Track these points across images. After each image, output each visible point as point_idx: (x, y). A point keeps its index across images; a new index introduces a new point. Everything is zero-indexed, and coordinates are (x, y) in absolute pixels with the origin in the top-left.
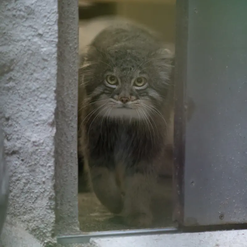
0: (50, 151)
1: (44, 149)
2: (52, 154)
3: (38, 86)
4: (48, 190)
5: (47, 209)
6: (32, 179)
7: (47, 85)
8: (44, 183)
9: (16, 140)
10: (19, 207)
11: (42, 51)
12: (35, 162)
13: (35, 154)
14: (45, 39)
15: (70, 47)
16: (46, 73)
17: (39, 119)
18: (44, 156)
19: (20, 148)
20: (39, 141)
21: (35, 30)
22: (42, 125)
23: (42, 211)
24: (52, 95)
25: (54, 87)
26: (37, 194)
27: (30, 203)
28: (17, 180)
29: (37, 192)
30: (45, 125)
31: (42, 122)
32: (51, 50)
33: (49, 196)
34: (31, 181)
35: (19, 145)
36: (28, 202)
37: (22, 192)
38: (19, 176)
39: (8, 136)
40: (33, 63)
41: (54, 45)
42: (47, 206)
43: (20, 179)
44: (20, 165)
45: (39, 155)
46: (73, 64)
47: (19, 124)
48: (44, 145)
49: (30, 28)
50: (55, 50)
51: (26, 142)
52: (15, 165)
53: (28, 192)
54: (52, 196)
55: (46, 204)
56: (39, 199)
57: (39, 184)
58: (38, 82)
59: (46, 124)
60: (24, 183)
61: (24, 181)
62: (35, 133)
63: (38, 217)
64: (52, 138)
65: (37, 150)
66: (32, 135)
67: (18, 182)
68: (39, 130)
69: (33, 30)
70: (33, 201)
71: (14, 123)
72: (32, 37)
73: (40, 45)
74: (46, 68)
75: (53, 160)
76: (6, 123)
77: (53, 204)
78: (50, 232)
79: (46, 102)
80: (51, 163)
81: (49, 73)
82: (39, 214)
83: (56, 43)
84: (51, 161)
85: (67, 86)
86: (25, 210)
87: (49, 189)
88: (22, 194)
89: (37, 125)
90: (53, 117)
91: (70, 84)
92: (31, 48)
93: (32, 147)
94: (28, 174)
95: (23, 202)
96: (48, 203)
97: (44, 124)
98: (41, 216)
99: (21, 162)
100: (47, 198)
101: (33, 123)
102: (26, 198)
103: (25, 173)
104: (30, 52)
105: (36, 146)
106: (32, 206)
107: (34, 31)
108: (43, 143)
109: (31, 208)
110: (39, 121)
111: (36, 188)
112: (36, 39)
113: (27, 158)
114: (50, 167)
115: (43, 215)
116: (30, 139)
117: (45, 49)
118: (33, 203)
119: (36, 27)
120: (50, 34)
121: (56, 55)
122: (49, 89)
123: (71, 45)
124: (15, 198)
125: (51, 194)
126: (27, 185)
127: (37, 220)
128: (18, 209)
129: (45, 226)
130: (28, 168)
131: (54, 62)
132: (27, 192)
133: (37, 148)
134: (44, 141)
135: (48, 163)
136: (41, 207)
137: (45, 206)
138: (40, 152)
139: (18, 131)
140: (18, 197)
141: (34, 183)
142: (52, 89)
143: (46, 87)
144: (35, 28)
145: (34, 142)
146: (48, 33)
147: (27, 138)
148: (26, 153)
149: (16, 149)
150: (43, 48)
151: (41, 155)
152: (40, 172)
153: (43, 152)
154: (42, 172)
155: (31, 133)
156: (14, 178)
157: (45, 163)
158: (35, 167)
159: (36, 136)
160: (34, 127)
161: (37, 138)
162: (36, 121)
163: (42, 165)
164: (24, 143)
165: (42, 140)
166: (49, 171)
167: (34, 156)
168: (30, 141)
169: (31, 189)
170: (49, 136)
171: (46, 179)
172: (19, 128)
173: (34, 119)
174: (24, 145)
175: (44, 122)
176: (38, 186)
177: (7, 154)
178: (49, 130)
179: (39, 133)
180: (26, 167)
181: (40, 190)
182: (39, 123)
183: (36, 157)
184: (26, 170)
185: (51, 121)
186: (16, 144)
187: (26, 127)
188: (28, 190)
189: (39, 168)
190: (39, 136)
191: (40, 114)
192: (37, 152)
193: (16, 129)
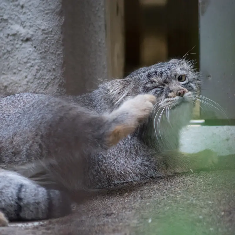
0: (59, 40)
1: (53, 37)
2: (61, 42)
4: (58, 77)
6: (43, 66)
8: (54, 69)
9: (29, 28)
12: (45, 50)
13: (45, 42)
17: (48, 7)
18: (53, 44)
19: (32, 35)
20: (48, 29)
22: (51, 14)
26: (48, 80)
27: (42, 89)
28: (32, 66)
29: (48, 79)
30: (53, 14)
31: (51, 11)
33: (59, 83)
34: (42, 68)
35: (32, 33)
36: (40, 88)
37: (35, 78)
38: (33, 62)
39: (22, 23)
42: (57, 92)
43: (33, 65)
44: (33, 52)
45: (49, 43)
47: (32, 12)
48: (53, 33)
51: (37, 30)
52: (29, 52)
53: (41, 78)
54: (62, 83)
56: (51, 85)
57: (50, 71)
59: (55, 12)
60: (37, 69)
61: (36, 67)
62: (45, 21)
65: (47, 38)
66: (42, 23)
67: (32, 68)
68: (49, 19)
70: (45, 87)
71: (27, 11)
75: (62, 48)
76: (21, 11)
77: (63, 91)
80: (60, 51)
84: (60, 49)
88: (35, 80)
89: (47, 14)
90: (61, 6)
93: (42, 34)
94: (40, 61)
95: (35, 87)
96: (58, 90)
97: (52, 13)
99: (34, 49)
100: (58, 85)
101: (43, 11)
102: (38, 84)
103: (37, 60)
105: (46, 34)
106: (44, 92)
108: (52, 31)
110: (49, 10)
111: (47, 75)
113: (38, 45)
114: (59, 55)
116: (40, 27)
118: (45, 89)
124: (29, 84)
125: (61, 81)
126: (39, 72)
130: (40, 55)
132: (39, 79)
134: (52, 29)
135: (57, 51)
138: (49, 39)
139: (31, 18)
140: (32, 83)
145: (43, 30)
147: (38, 26)
148: (37, 40)
149: (29, 36)
151: (50, 43)
152: (51, 60)
153: (52, 40)
154: (52, 59)
155: (42, 21)
156: (29, 65)
157: (54, 51)
158: (45, 54)
159: (46, 24)
160: (44, 16)
161: (46, 26)
162: (45, 10)
163: (52, 53)
164: (35, 31)
165: (51, 28)
166: (59, 59)
167: (44, 44)
168: (40, 29)
169: (43, 76)
170: (58, 25)
171: (56, 66)
172: (31, 16)
173: (43, 8)
174: (35, 32)
175: (53, 11)
176: (49, 73)
177: (22, 40)
178: (57, 19)
179: (49, 21)
180: (38, 54)
181: (51, 77)
182: (49, 11)
183: (46, 45)
184: (38, 57)
185: (59, 10)
186: (29, 31)
187: (37, 16)
188: (40, 77)
189: (49, 55)
190: (48, 24)
191: (49, 3)
192: (47, 40)
193: (29, 17)
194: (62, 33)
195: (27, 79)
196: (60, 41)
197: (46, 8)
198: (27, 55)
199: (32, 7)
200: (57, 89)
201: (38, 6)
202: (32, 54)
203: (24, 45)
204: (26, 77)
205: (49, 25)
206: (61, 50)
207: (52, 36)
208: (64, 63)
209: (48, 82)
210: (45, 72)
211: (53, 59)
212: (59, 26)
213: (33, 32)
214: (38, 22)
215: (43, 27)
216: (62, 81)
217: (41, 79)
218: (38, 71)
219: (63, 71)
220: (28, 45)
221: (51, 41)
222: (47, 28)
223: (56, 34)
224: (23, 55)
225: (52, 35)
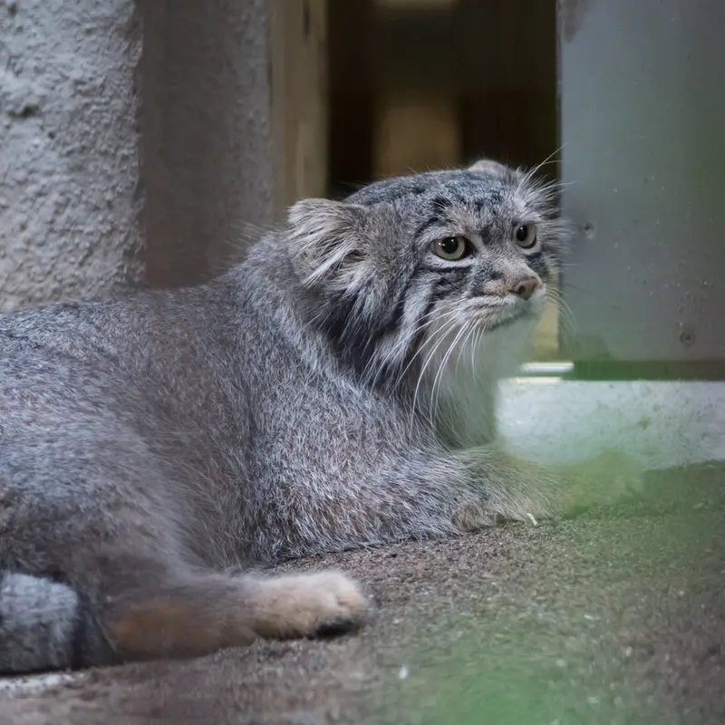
0: (126, 113)
1: (106, 103)
2: (131, 119)
4: (121, 228)
5: (116, 283)
6: (77, 192)
8: (109, 204)
9: (33, 75)
10: (40, 275)
12: (84, 143)
13: (81, 119)
17: (94, 13)
18: (107, 126)
19: (44, 99)
20: (91, 79)
22: (101, 32)
23: (105, 288)
26: (91, 238)
27: (73, 263)
28: (40, 194)
29: (90, 234)
30: (109, 34)
31: (102, 24)
33: (125, 246)
34: (74, 200)
35: (40, 91)
36: (65, 260)
37: (51, 231)
38: (44, 181)
39: (13, 61)
42: (117, 274)
43: (45, 190)
44: (45, 148)
45: (94, 122)
47: (41, 25)
48: (108, 92)
51: (57, 82)
52: (32, 149)
53: (68, 230)
54: (134, 246)
55: (115, 271)
56: (98, 252)
59: (113, 28)
60: (57, 203)
61: (55, 197)
62: (84, 56)
64: (130, 74)
65: (87, 106)
66: (72, 60)
67: (41, 200)
68: (94, 48)
70: (81, 258)
71: (29, 22)
75: (135, 137)
76: (8, 22)
77: (138, 272)
80: (128, 149)
84: (129, 141)
86: (56, 285)
87: (125, 225)
88: (52, 236)
89: (89, 32)
90: (131, 9)
93: (73, 96)
94: (66, 178)
95: (53, 258)
96: (121, 267)
97: (106, 28)
99: (48, 140)
100: (121, 252)
101: (78, 24)
102: (61, 248)
103: (59, 173)
105: (85, 94)
106: (77, 273)
108: (103, 86)
109: (73, 280)
110: (94, 19)
111: (89, 220)
113: (59, 130)
114: (125, 158)
116: (67, 74)
118: (81, 264)
124: (32, 248)
125: (131, 241)
126: (63, 213)
128: (40, 282)
130: (66, 160)
132: (63, 232)
133: (86, 100)
134: (105, 80)
135: (118, 148)
136: (101, 279)
137: (114, 276)
138: (95, 111)
139: (38, 46)
140: (41, 245)
141: (83, 206)
145: (78, 82)
147: (60, 69)
149: (33, 101)
151: (99, 123)
152: (100, 175)
153: (104, 114)
154: (103, 172)
155: (73, 55)
156: (31, 189)
157: (110, 146)
158: (82, 157)
159: (85, 65)
160: (79, 37)
161: (85, 70)
162: (84, 20)
163: (105, 154)
164: (51, 84)
165: (101, 76)
166: (125, 171)
167: (80, 124)
168: (66, 78)
169: (75, 223)
170: (122, 66)
171: (116, 195)
172: (40, 39)
173: (78, 14)
174: (53, 88)
175: (108, 23)
176: (93, 214)
177: (12, 114)
178: (120, 48)
179: (94, 56)
180: (61, 156)
181: (100, 227)
182: (94, 25)
183: (87, 128)
184: (61, 165)
185: (126, 19)
186: (34, 86)
187: (58, 37)
188: (67, 226)
189: (96, 160)
190: (93, 64)
192: (88, 113)
193: (32, 42)
194: (134, 92)
195: (26, 234)
196: (129, 118)
197: (85, 15)
198: (25, 158)
199: (43, 10)
200: (119, 264)
201: (62, 9)
202: (42, 156)
203: (18, 128)
204: (23, 227)
205: (94, 68)
206: (132, 144)
207: (103, 100)
208: (141, 184)
209: (92, 243)
210: (80, 211)
211: (106, 171)
212: (125, 71)
213: (46, 86)
214: (63, 57)
215: (76, 75)
216: (135, 241)
217: (70, 234)
218: (59, 208)
219: (137, 210)
220: (28, 128)
221: (102, 118)
222: (89, 75)
223: (116, 95)
224: (12, 159)
225: (104, 97)
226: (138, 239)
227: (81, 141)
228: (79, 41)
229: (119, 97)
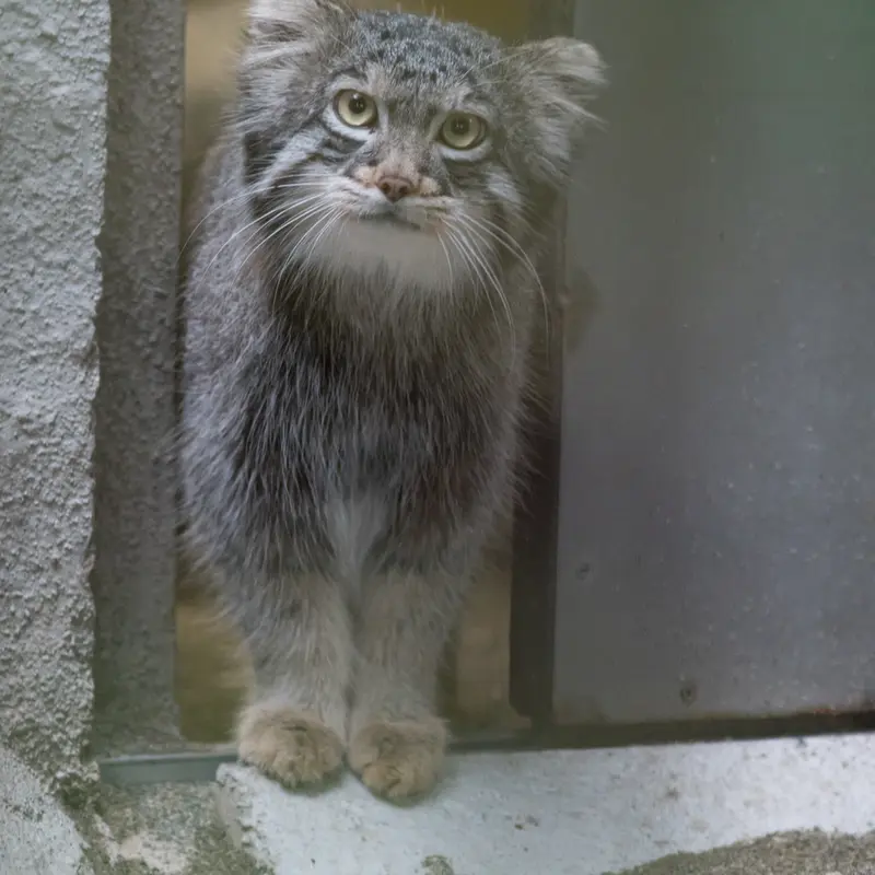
0: (80, 455)
1: (57, 444)
2: (86, 462)
3: (38, 223)
4: (70, 591)
5: (63, 658)
6: (13, 551)
7: (71, 220)
8: (56, 564)
11: (54, 97)
12: (25, 493)
13: (24, 465)
14: (64, 52)
15: (154, 83)
16: (66, 175)
17: (42, 337)
18: (56, 472)
20: (39, 416)
21: (32, 23)
22: (50, 360)
23: (49, 665)
24: (89, 255)
25: (96, 224)
26: (31, 605)
27: (8, 636)
29: (29, 600)
30: (61, 361)
31: (52, 350)
32: (87, 92)
33: (74, 613)
34: (9, 559)
40: (23, 139)
41: (96, 76)
42: (64, 646)
45: (39, 467)
46: (162, 145)
48: (59, 431)
49: (13, 15)
50: (99, 92)
54: (82, 613)
55: (62, 643)
56: (40, 621)
57: (39, 569)
58: (38, 207)
59: (66, 355)
62: (28, 389)
63: (33, 689)
64: (87, 408)
65: (33, 448)
66: (14, 394)
68: (42, 379)
69: (25, 20)
70: (18, 630)
72: (18, 46)
73: (47, 74)
74: (69, 155)
75: (89, 483)
77: (86, 642)
78: (75, 741)
79: (66, 280)
80: (82, 497)
81: (78, 174)
82: (37, 677)
83: (105, 68)
84: (82, 488)
85: (141, 222)
87: (74, 588)
89: (35, 360)
90: (92, 330)
91: (152, 214)
92: (16, 87)
93: (17, 437)
96: (68, 638)
97: (57, 355)
98: (43, 684)
100: (68, 620)
101: (22, 351)
104: (13, 99)
105: (31, 434)
106: (14, 647)
107: (26, 25)
108: (53, 424)
109: (9, 656)
110: (42, 345)
111: (28, 584)
112: (34, 54)
114: (77, 508)
115: (51, 678)
116: (8, 411)
117: (64, 90)
118: (18, 637)
119: (35, 11)
120: (83, 34)
121: (102, 112)
122: (77, 233)
123: (155, 75)
125: (80, 607)
127: (29, 700)
129: (60, 720)
131: (97, 136)
133: (32, 442)
134: (56, 417)
135: (70, 495)
136: (45, 653)
137: (61, 649)
138: (43, 454)
141: (23, 568)
142: (88, 232)
143: (65, 223)
144: (29, 15)
145: (23, 421)
146: (75, 31)
150: (56, 84)
151: (46, 467)
152: (45, 529)
153: (53, 457)
154: (49, 526)
155: (13, 389)
157: (59, 495)
158: (24, 510)
159: (31, 400)
160: (22, 367)
161: (32, 406)
162: (30, 346)
163: (51, 504)
165: (51, 412)
166: (75, 524)
167: (22, 470)
168: (8, 416)
169: (11, 588)
170: (77, 400)
171: (64, 552)
173: (22, 340)
175: (60, 349)
176: (34, 577)
178: (74, 379)
179: (43, 389)
181: (43, 592)
182: (43, 352)
183: (31, 475)
185: (84, 344)
189: (39, 512)
190: (40, 398)
191: (46, 320)
192: (33, 456)
194: (92, 430)
196: (84, 461)
197: (31, 341)
200: (66, 633)
205: (43, 403)
206: (86, 491)
207: (53, 441)
208: (95, 539)
209: (32, 611)
210: (18, 573)
211: (53, 525)
212: (81, 404)
215: (20, 412)
216: (86, 605)
217: (4, 600)
219: (90, 568)
221: (51, 461)
222: (37, 412)
223: (68, 434)
225: (54, 436)
226: (89, 604)
227: (22, 491)
228: (22, 372)
229: (72, 436)
